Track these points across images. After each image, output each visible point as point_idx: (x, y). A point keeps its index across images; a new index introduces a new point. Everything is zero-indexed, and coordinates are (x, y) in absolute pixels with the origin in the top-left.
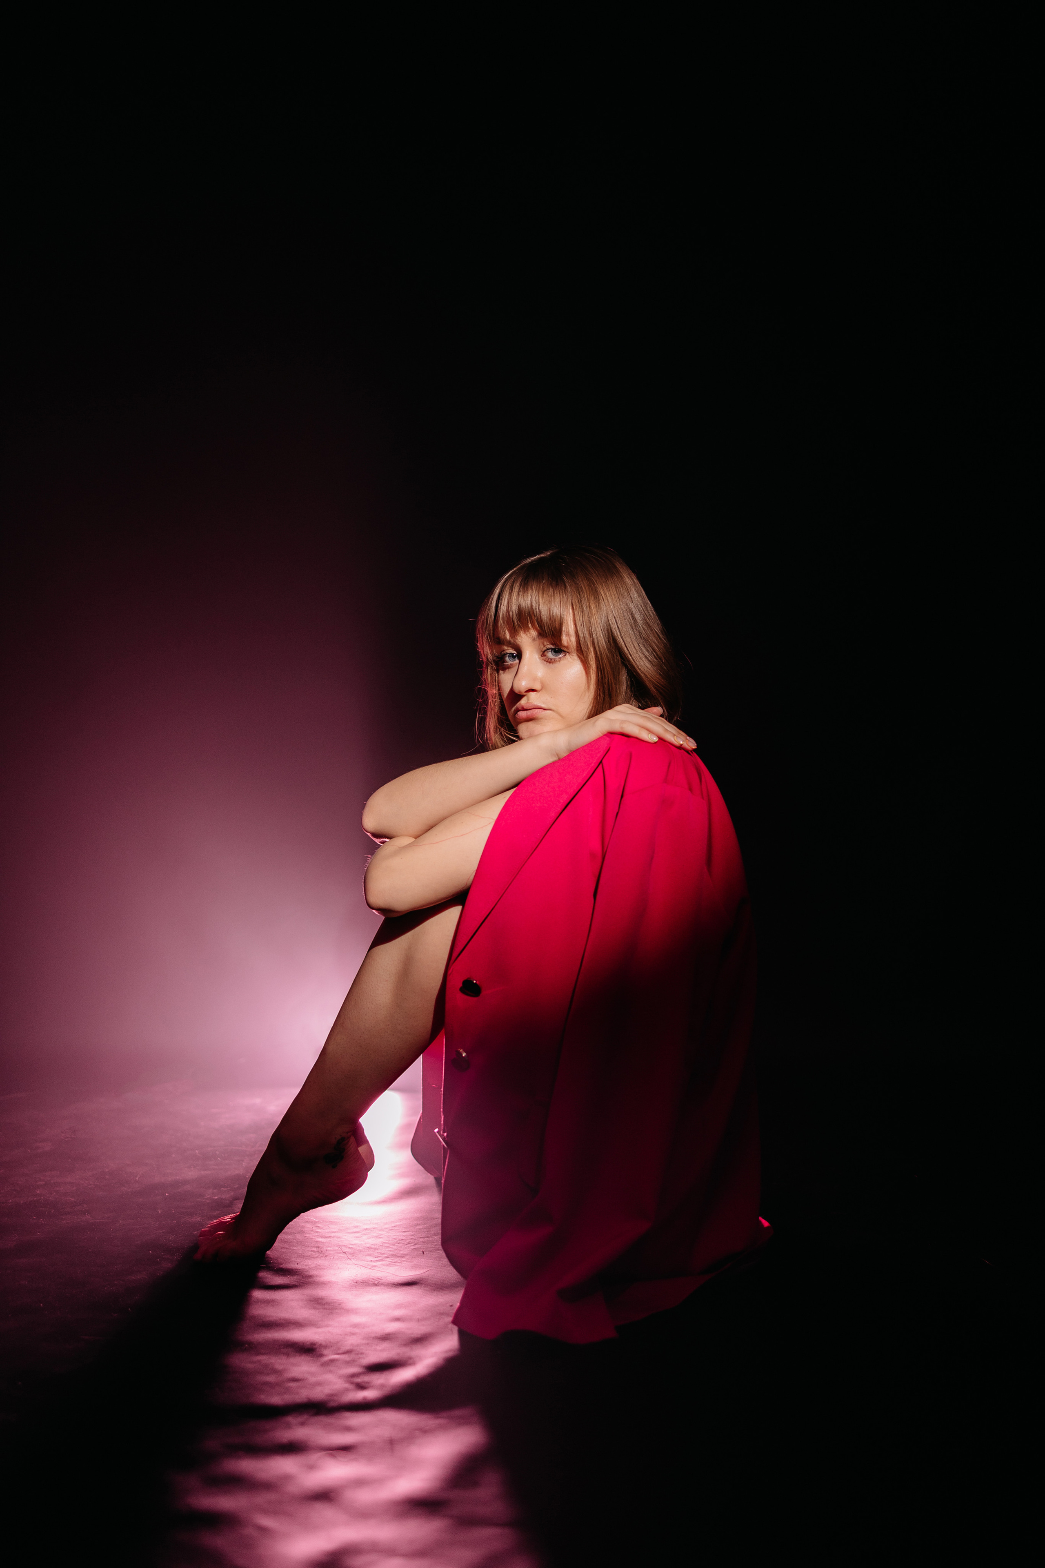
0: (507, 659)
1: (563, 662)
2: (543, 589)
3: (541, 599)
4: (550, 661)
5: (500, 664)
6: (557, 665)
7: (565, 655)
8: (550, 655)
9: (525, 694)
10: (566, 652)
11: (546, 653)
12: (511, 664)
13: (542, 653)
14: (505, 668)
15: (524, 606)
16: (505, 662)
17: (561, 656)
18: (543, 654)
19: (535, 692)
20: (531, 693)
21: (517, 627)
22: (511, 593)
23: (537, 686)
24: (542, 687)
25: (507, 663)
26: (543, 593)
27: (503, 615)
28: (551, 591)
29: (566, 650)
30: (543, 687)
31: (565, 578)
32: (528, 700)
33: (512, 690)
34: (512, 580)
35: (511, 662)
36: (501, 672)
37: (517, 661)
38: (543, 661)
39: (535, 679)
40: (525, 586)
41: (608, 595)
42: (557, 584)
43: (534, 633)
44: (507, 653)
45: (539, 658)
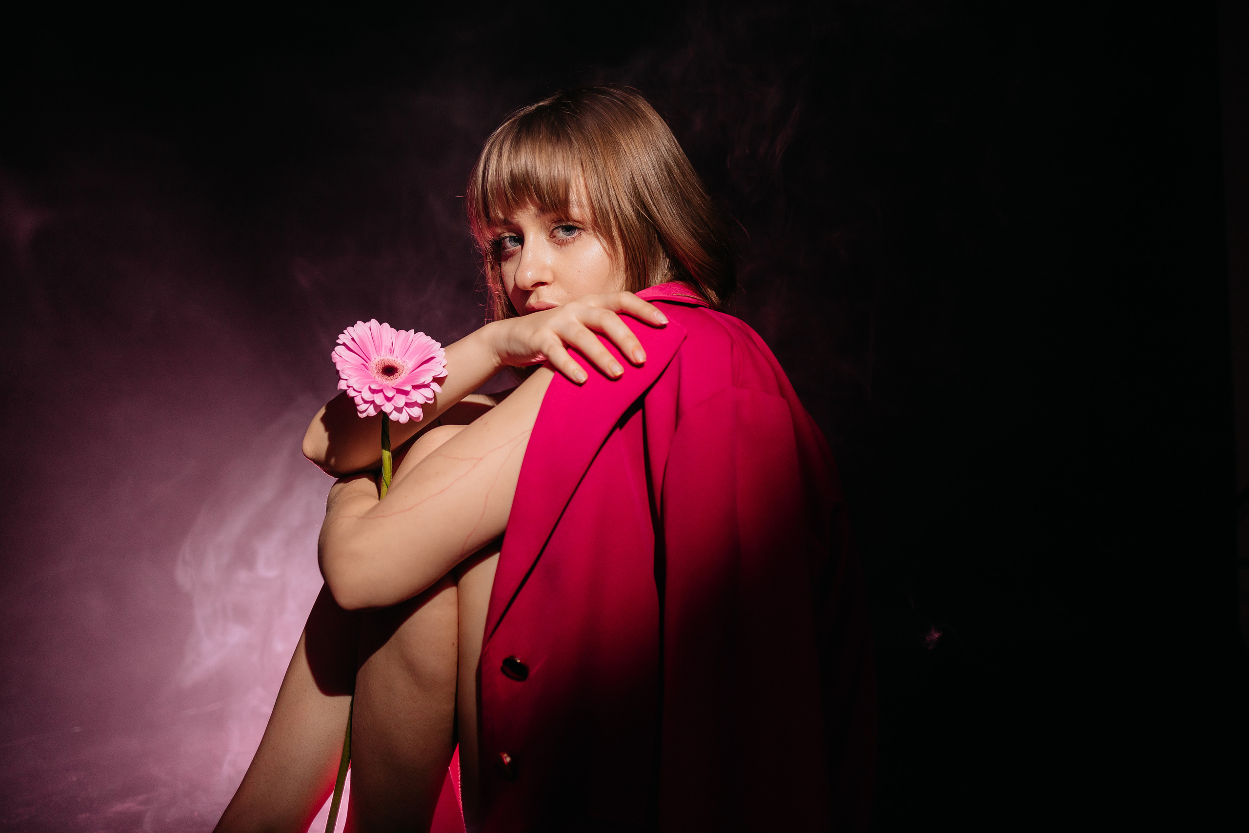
0: (509, 244)
1: (578, 243)
2: (540, 147)
3: (537, 161)
4: (561, 243)
5: (500, 254)
6: (571, 248)
7: (580, 234)
8: (561, 234)
9: (531, 289)
10: (581, 229)
11: (555, 232)
12: (514, 251)
13: (549, 233)
14: (509, 256)
15: (517, 172)
16: (506, 249)
17: (575, 235)
18: (552, 236)
19: (545, 286)
20: (541, 287)
21: (512, 203)
22: (500, 156)
23: (546, 278)
24: (554, 278)
25: (508, 250)
26: (540, 152)
27: (492, 186)
28: (550, 149)
29: (581, 226)
30: (556, 278)
31: (569, 131)
32: (538, 298)
33: (516, 286)
34: (502, 137)
35: (513, 248)
36: (503, 263)
37: (519, 247)
38: (553, 244)
39: (544, 268)
40: (517, 144)
41: (631, 147)
42: (558, 140)
43: (532, 209)
44: (506, 237)
45: (548, 241)
